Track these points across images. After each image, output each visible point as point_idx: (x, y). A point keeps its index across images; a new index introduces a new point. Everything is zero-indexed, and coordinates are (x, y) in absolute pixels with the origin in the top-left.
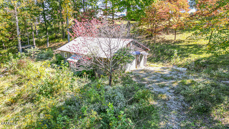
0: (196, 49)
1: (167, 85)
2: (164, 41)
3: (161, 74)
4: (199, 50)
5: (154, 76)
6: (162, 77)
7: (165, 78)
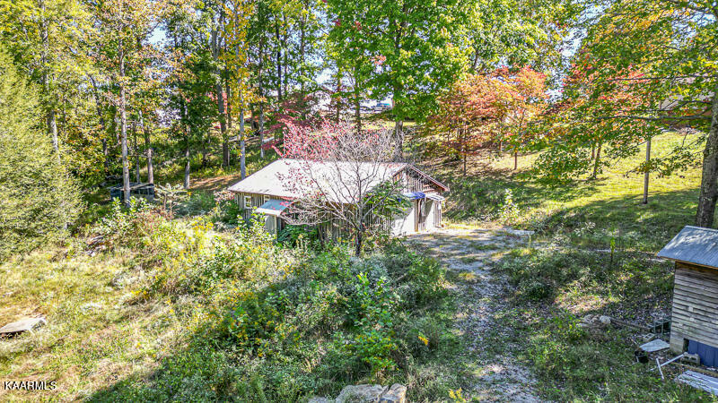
0: (562, 189)
1: (479, 258)
2: (488, 172)
3: (472, 241)
4: (567, 192)
5: (456, 244)
6: (471, 246)
7: (479, 247)
